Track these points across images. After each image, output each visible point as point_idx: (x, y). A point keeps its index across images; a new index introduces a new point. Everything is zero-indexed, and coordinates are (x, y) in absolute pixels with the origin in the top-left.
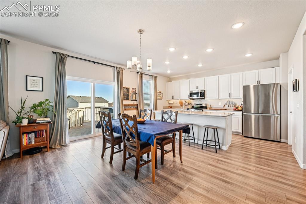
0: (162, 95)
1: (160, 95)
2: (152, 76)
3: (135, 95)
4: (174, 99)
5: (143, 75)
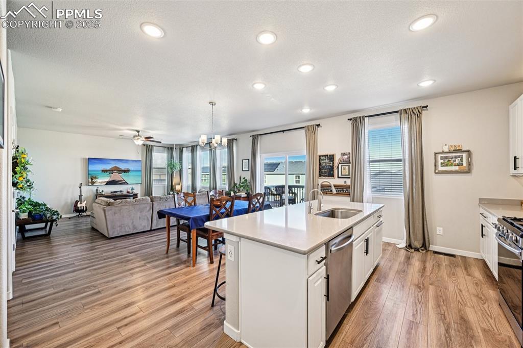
0: (470, 159)
1: (456, 157)
2: (397, 112)
3: (347, 167)
5: (364, 120)
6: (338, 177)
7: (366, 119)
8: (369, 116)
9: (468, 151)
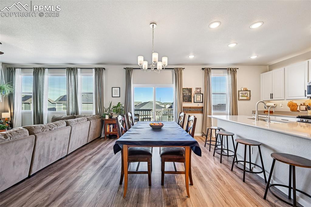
0: (250, 94)
1: (246, 93)
2: (226, 69)
3: (200, 96)
4: (273, 99)
6: (194, 102)
8: (213, 69)
9: (250, 91)
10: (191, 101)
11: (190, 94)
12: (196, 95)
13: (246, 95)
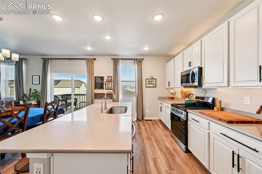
0: (156, 82)
1: (152, 81)
2: (133, 59)
3: (111, 84)
5: (119, 60)
6: (106, 89)
7: (120, 60)
8: (121, 59)
9: (156, 79)
10: (103, 88)
11: (102, 82)
12: (108, 83)
13: (152, 83)
